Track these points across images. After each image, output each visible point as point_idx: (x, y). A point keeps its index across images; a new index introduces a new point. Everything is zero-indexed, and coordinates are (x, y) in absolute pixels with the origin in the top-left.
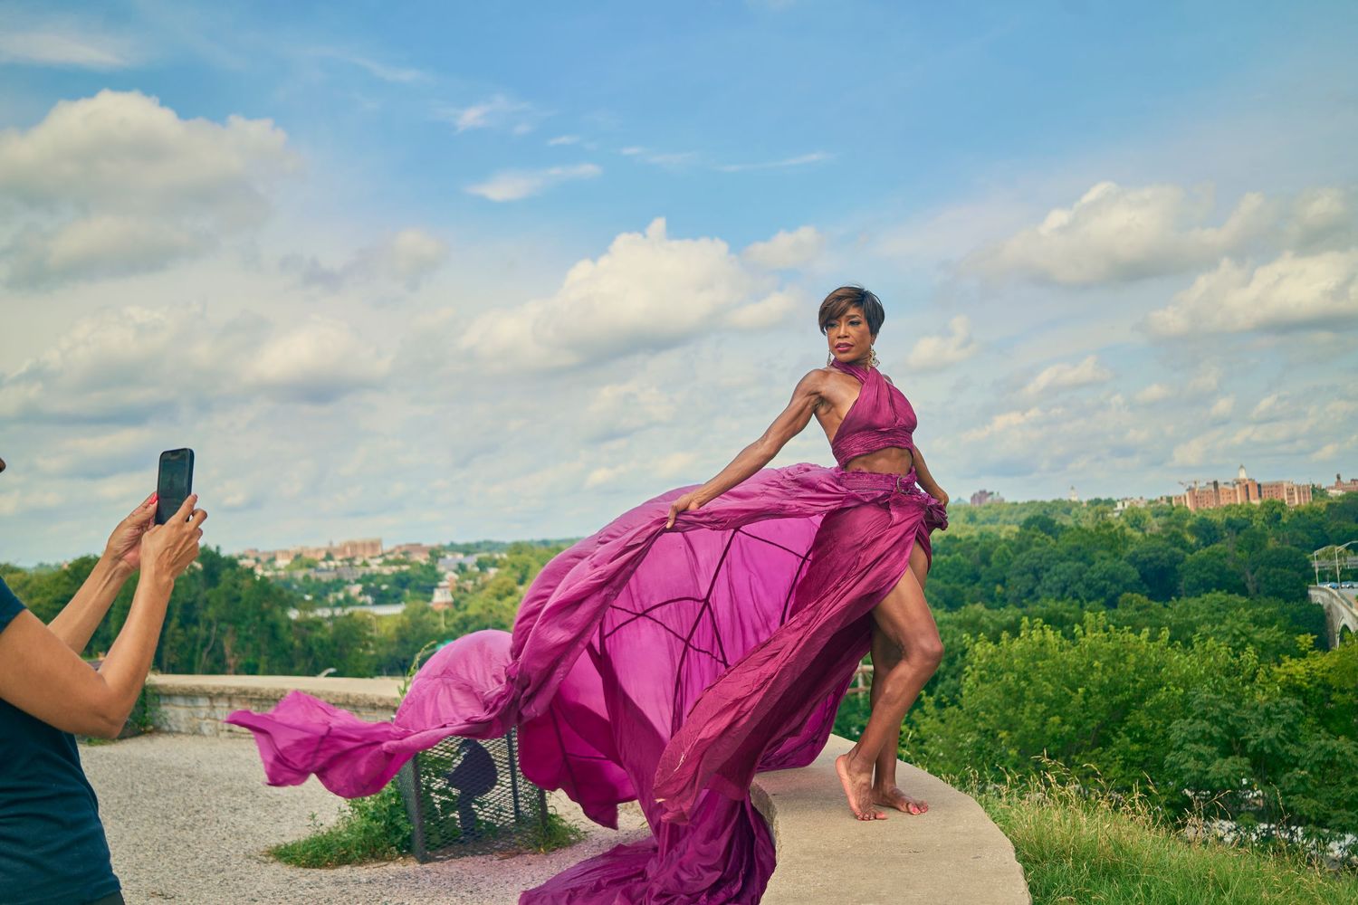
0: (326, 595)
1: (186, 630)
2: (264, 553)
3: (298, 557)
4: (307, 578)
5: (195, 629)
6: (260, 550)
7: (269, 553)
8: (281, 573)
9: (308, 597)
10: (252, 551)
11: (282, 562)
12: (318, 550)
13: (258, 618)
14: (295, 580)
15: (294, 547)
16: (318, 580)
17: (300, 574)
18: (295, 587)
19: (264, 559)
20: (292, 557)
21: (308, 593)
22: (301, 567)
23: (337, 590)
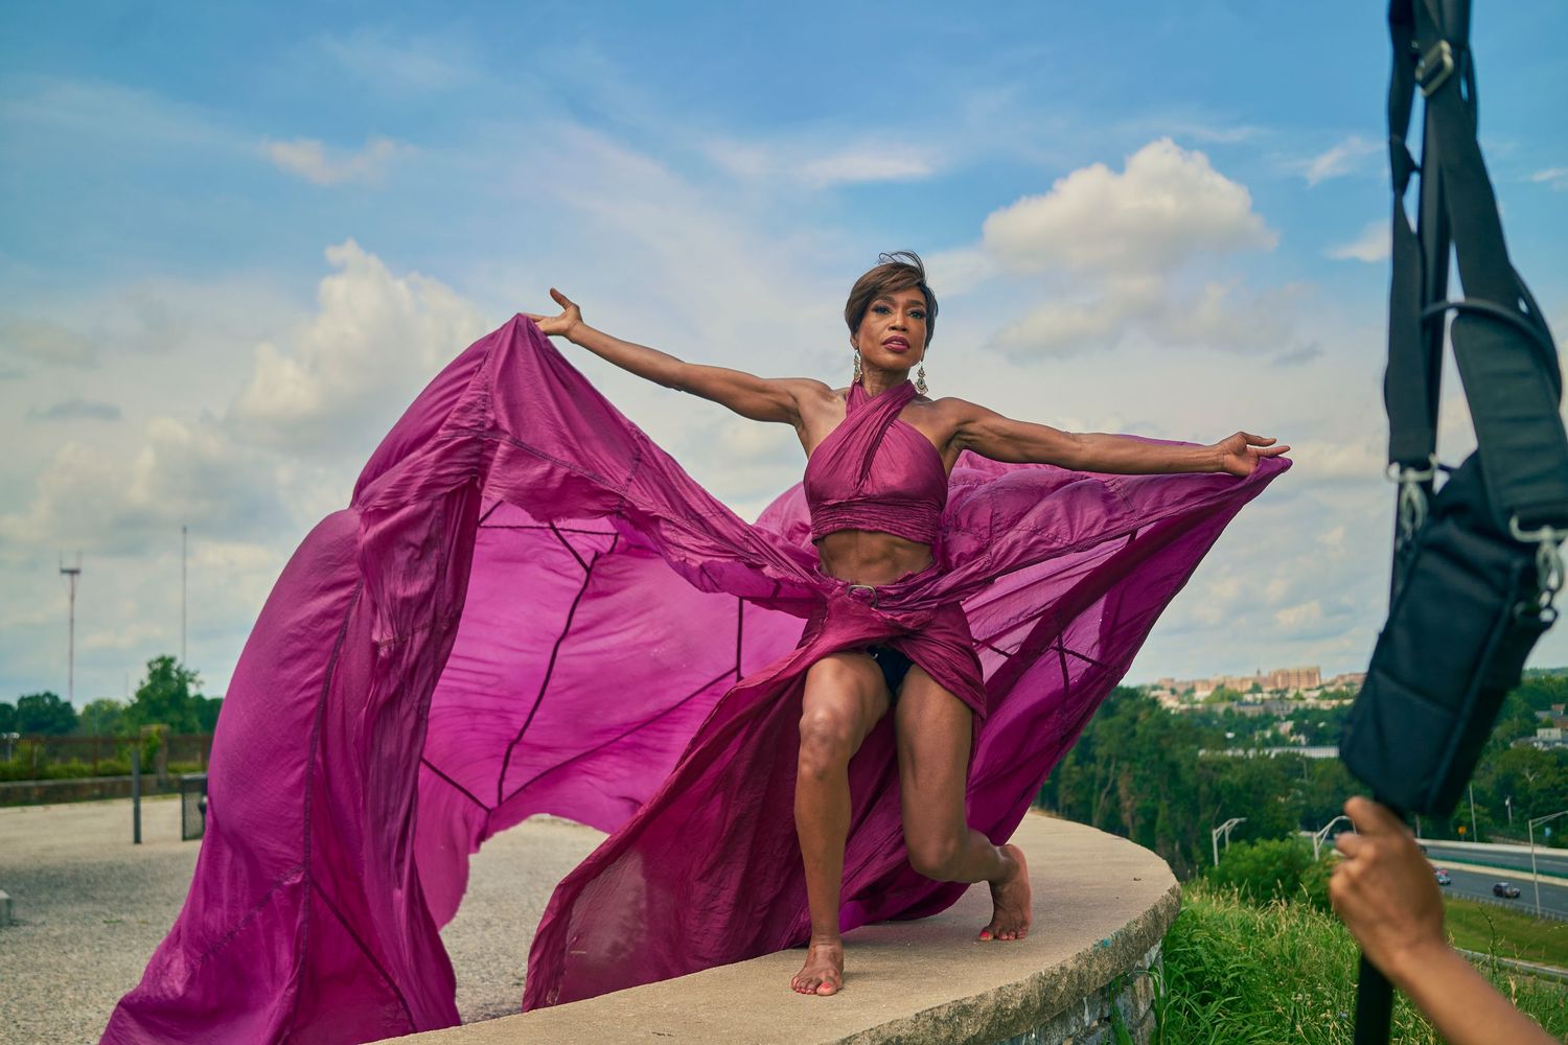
0: (1251, 732)
1: (1082, 767)
2: (1181, 683)
3: (1220, 687)
4: (1228, 711)
5: (1092, 766)
6: (1177, 680)
7: (1188, 683)
8: (1199, 706)
9: (1230, 735)
10: (1167, 680)
11: (1201, 694)
12: (1243, 680)
13: (1156, 757)
14: (1215, 714)
15: (1217, 678)
16: (1242, 715)
17: (1221, 708)
18: (1215, 722)
19: (1181, 690)
20: (1213, 688)
21: (1229, 730)
22: (1222, 699)
23: (1264, 728)
